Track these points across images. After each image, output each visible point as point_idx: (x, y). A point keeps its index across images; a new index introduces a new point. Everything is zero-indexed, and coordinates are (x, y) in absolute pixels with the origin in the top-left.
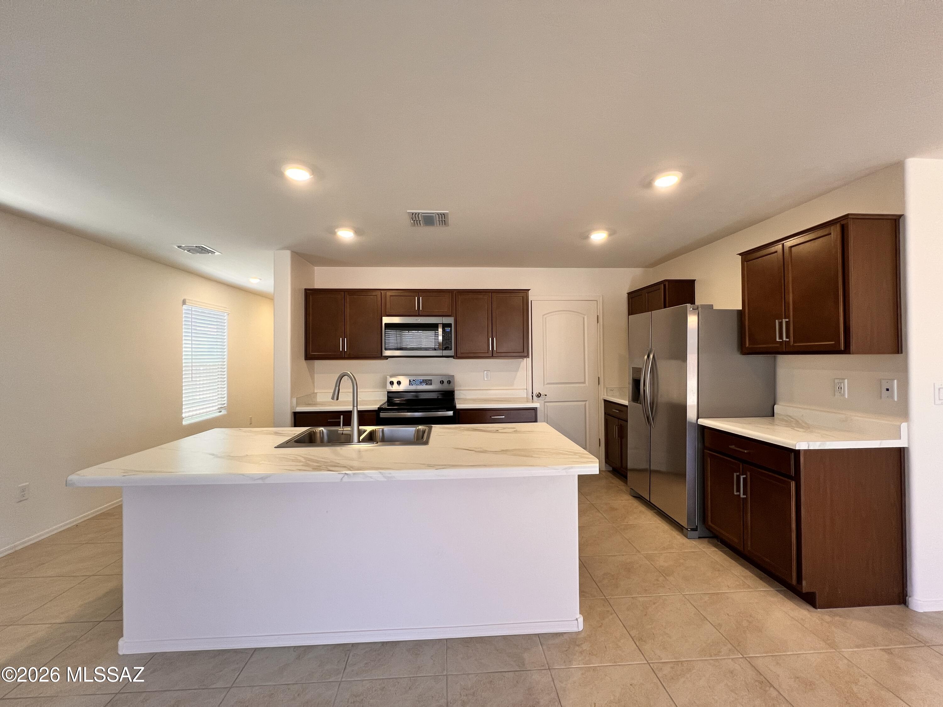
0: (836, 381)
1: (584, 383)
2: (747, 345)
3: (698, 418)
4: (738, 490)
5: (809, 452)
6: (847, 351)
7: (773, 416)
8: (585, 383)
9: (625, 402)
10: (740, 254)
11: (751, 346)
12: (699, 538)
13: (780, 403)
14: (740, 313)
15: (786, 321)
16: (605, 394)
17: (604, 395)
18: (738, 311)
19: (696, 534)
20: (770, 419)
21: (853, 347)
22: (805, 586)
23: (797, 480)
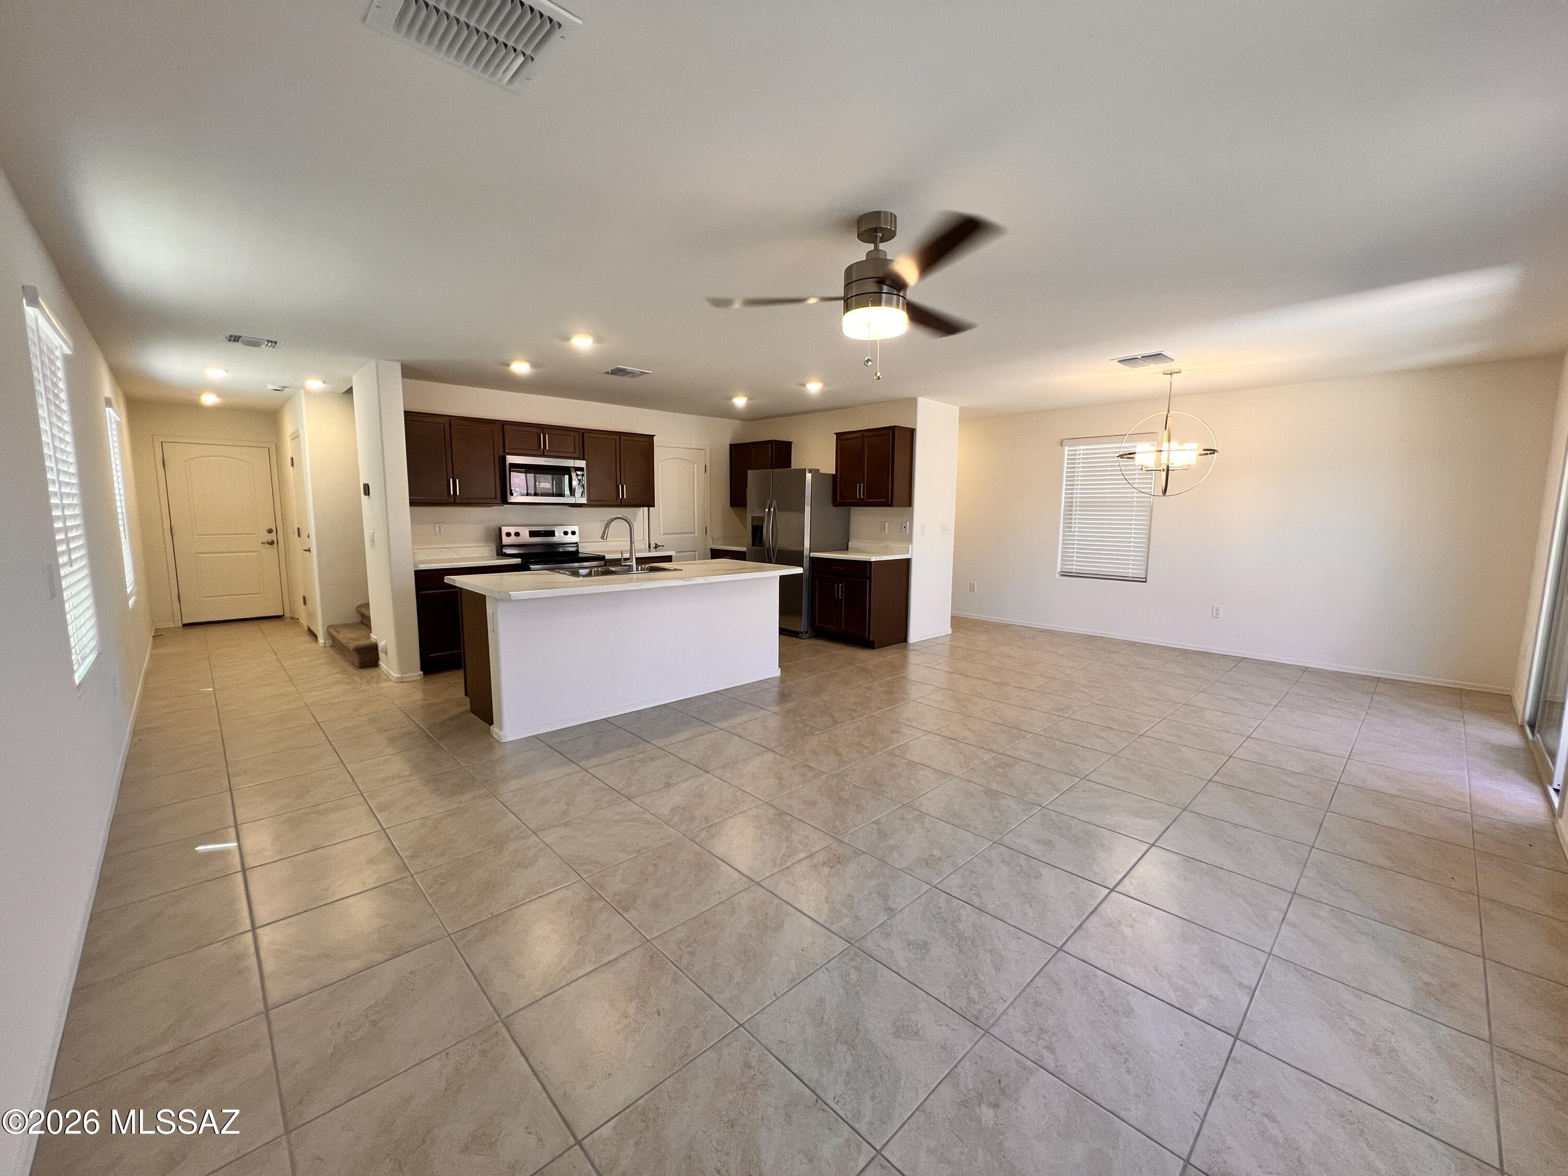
0: (882, 523)
1: (694, 533)
2: (837, 499)
3: (810, 552)
4: (838, 595)
5: (876, 562)
6: (891, 505)
7: (848, 549)
9: (744, 550)
10: (836, 434)
12: (809, 638)
13: (853, 541)
15: (863, 485)
17: (711, 545)
18: (833, 475)
19: (807, 635)
21: (894, 504)
22: (871, 638)
23: (870, 579)
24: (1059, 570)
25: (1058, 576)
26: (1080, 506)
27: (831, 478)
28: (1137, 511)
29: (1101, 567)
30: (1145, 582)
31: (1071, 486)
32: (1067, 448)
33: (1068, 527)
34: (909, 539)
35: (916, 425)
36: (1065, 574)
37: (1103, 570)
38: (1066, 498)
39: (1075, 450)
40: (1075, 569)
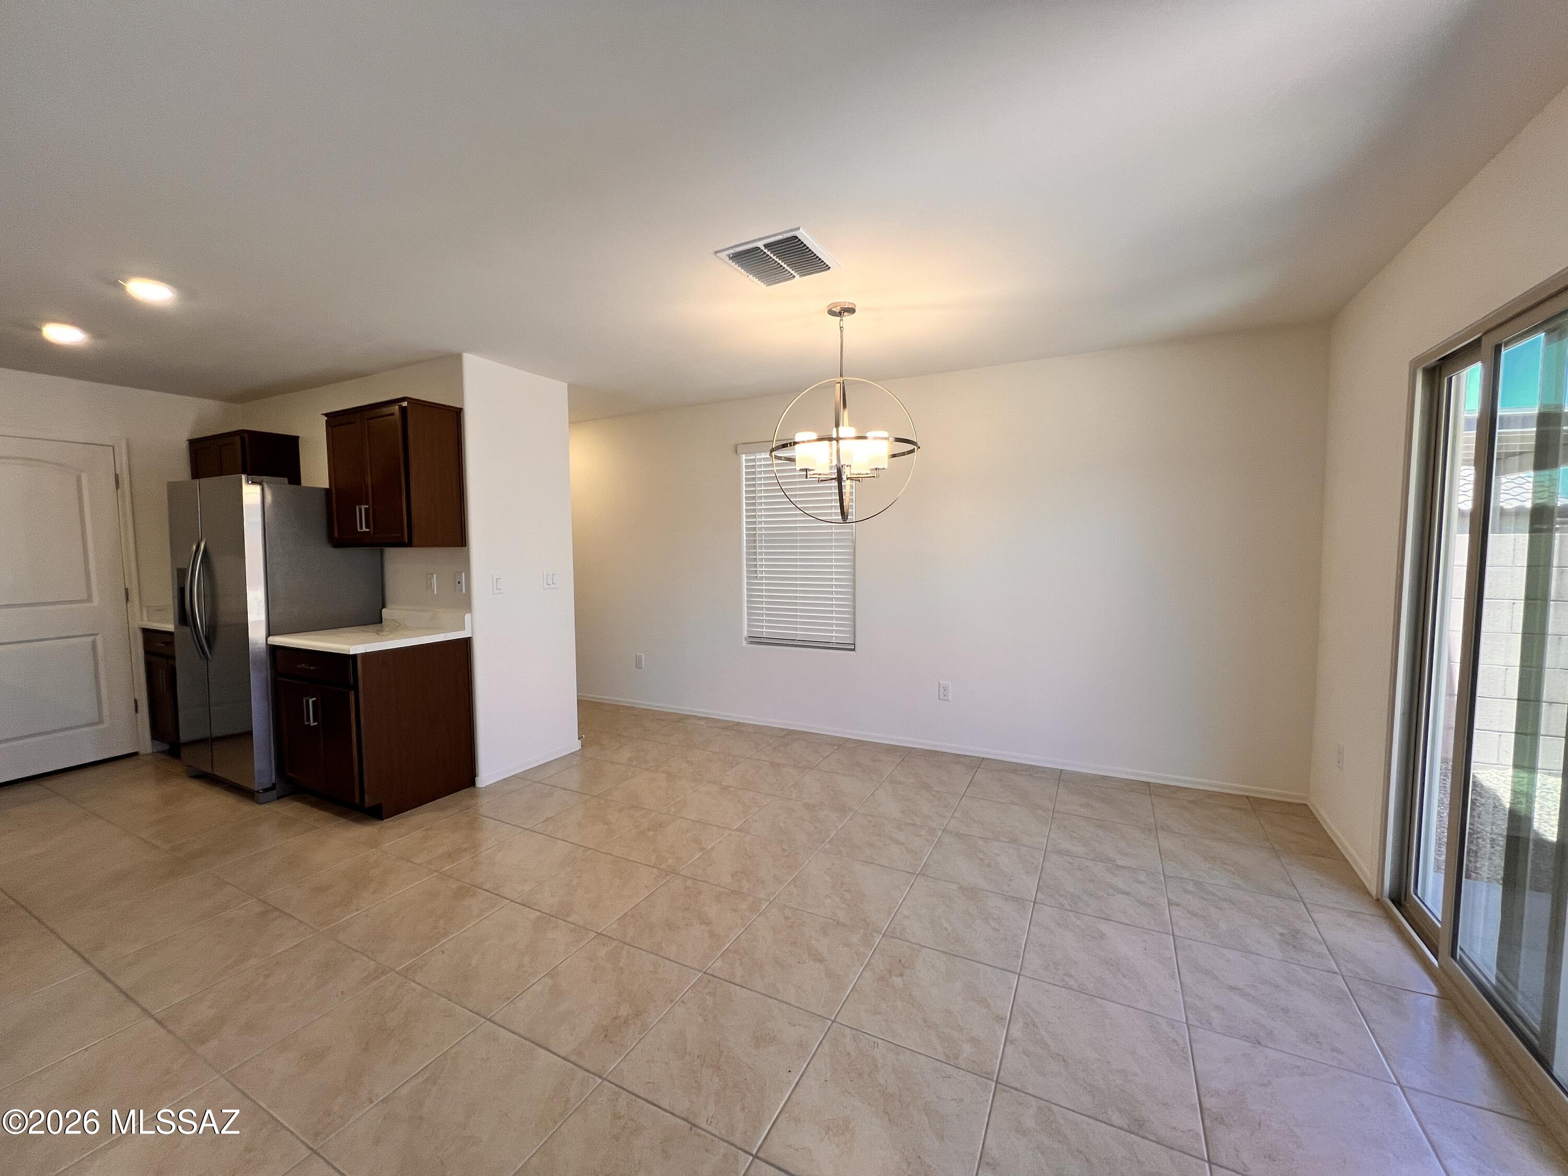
1: (89, 600)
2: (336, 535)
3: (268, 635)
4: (308, 720)
5: (366, 656)
6: (409, 544)
7: (381, 622)
8: (91, 602)
9: (170, 627)
10: (326, 415)
11: (341, 535)
12: (279, 798)
13: (389, 607)
14: (327, 492)
15: (366, 508)
16: (145, 618)
17: (142, 620)
18: (326, 489)
19: (274, 793)
20: (377, 627)
21: (415, 541)
22: (368, 801)
23: (356, 688)
24: (745, 634)
25: (744, 643)
26: (766, 541)
27: (323, 494)
28: (837, 547)
29: (796, 629)
30: (854, 650)
31: (752, 511)
32: (744, 457)
33: (753, 572)
34: (466, 604)
35: (463, 404)
36: (755, 640)
37: (800, 634)
38: (747, 529)
39: (754, 460)
40: (765, 632)
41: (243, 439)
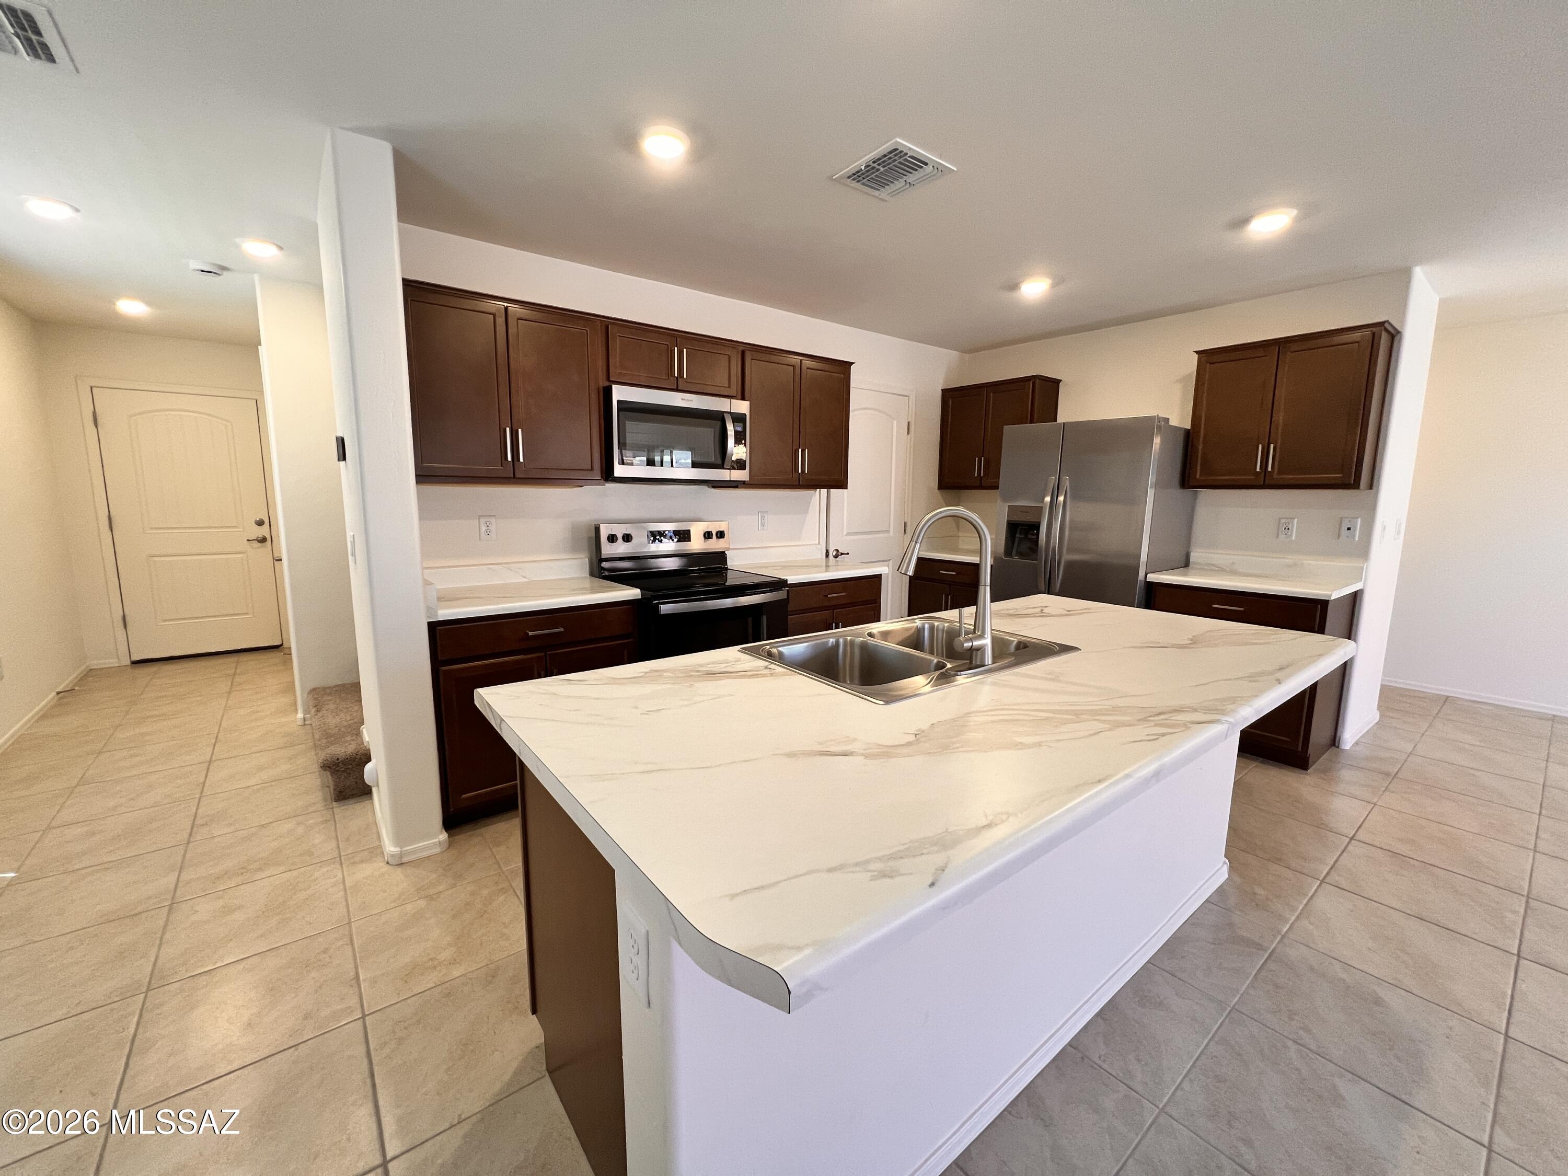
0: (1283, 521)
1: (888, 531)
2: (1198, 476)
3: (1146, 573)
7: (1188, 565)
8: (889, 533)
10: (1197, 352)
11: (1203, 478)
13: (1195, 550)
15: (1273, 447)
18: (1185, 428)
21: (1361, 482)
27: (1181, 433)
41: (1034, 384)
